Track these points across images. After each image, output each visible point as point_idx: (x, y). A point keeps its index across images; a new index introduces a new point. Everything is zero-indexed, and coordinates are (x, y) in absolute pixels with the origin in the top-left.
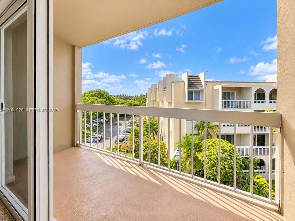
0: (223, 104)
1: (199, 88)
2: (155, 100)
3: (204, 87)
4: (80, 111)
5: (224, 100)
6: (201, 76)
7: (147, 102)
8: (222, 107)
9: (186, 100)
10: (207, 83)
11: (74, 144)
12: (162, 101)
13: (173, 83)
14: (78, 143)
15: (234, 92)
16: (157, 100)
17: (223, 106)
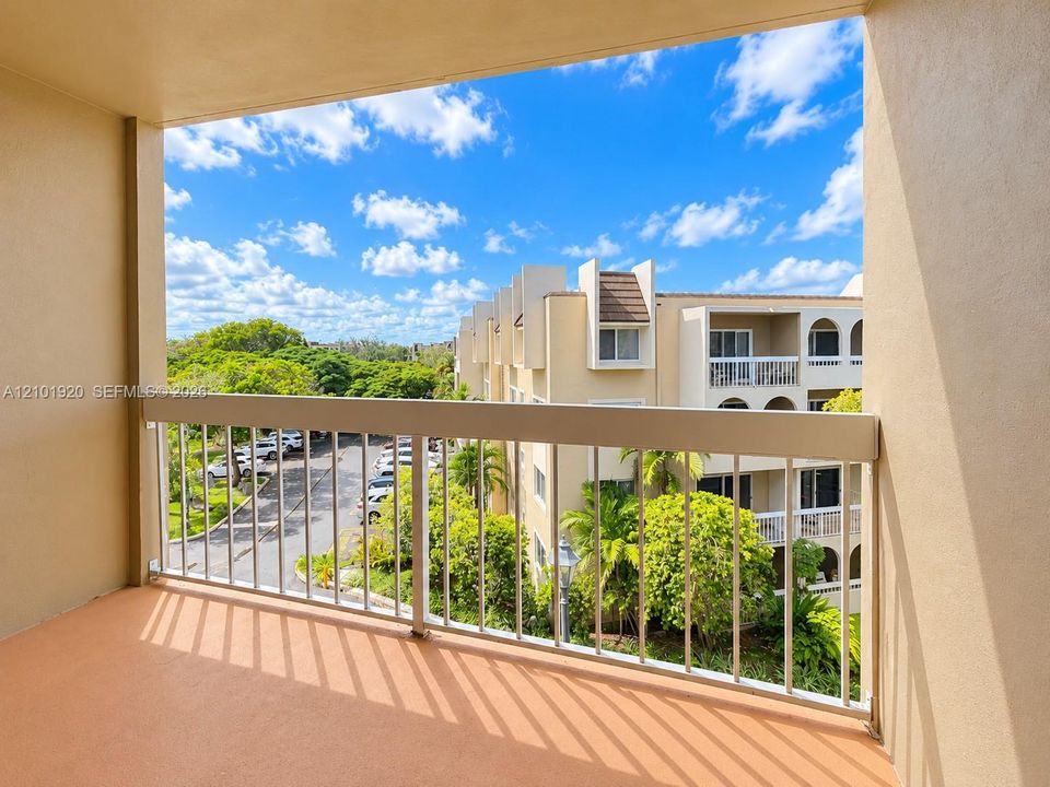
0: (712, 372)
1: (636, 317)
2: (487, 364)
3: (649, 311)
4: (160, 424)
5: (716, 360)
6: (643, 272)
7: (457, 370)
8: (709, 384)
9: (594, 361)
10: (660, 300)
11: (134, 576)
12: (511, 366)
13: (548, 299)
14: (155, 566)
15: (746, 331)
16: (493, 363)
17: (712, 380)
